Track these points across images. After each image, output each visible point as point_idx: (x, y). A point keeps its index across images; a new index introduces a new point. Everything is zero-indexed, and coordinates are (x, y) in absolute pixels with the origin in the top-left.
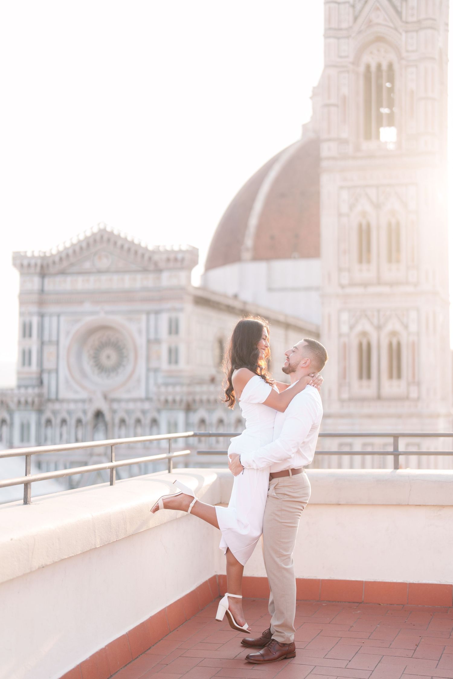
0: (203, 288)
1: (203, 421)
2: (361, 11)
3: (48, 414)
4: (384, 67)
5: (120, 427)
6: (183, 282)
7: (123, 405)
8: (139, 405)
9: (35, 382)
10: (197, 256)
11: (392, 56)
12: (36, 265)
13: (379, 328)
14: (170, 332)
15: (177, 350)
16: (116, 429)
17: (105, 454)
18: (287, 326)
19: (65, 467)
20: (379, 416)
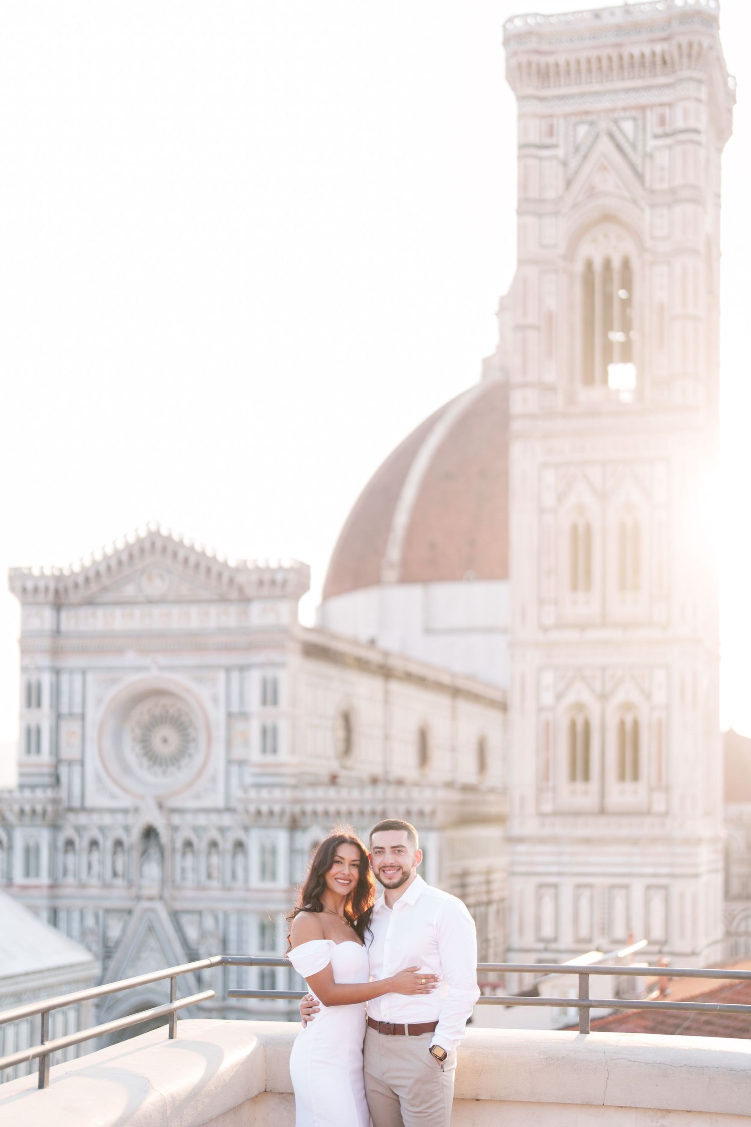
0: (320, 630)
2: (577, 172)
3: (68, 832)
4: (616, 264)
5: (184, 854)
6: (285, 619)
7: (189, 818)
8: (214, 818)
9: (47, 780)
10: (308, 577)
11: (628, 247)
12: (47, 589)
13: (604, 697)
14: (264, 702)
15: (275, 730)
16: (178, 857)
17: (161, 897)
18: (455, 692)
19: (97, 916)
20: (603, 841)
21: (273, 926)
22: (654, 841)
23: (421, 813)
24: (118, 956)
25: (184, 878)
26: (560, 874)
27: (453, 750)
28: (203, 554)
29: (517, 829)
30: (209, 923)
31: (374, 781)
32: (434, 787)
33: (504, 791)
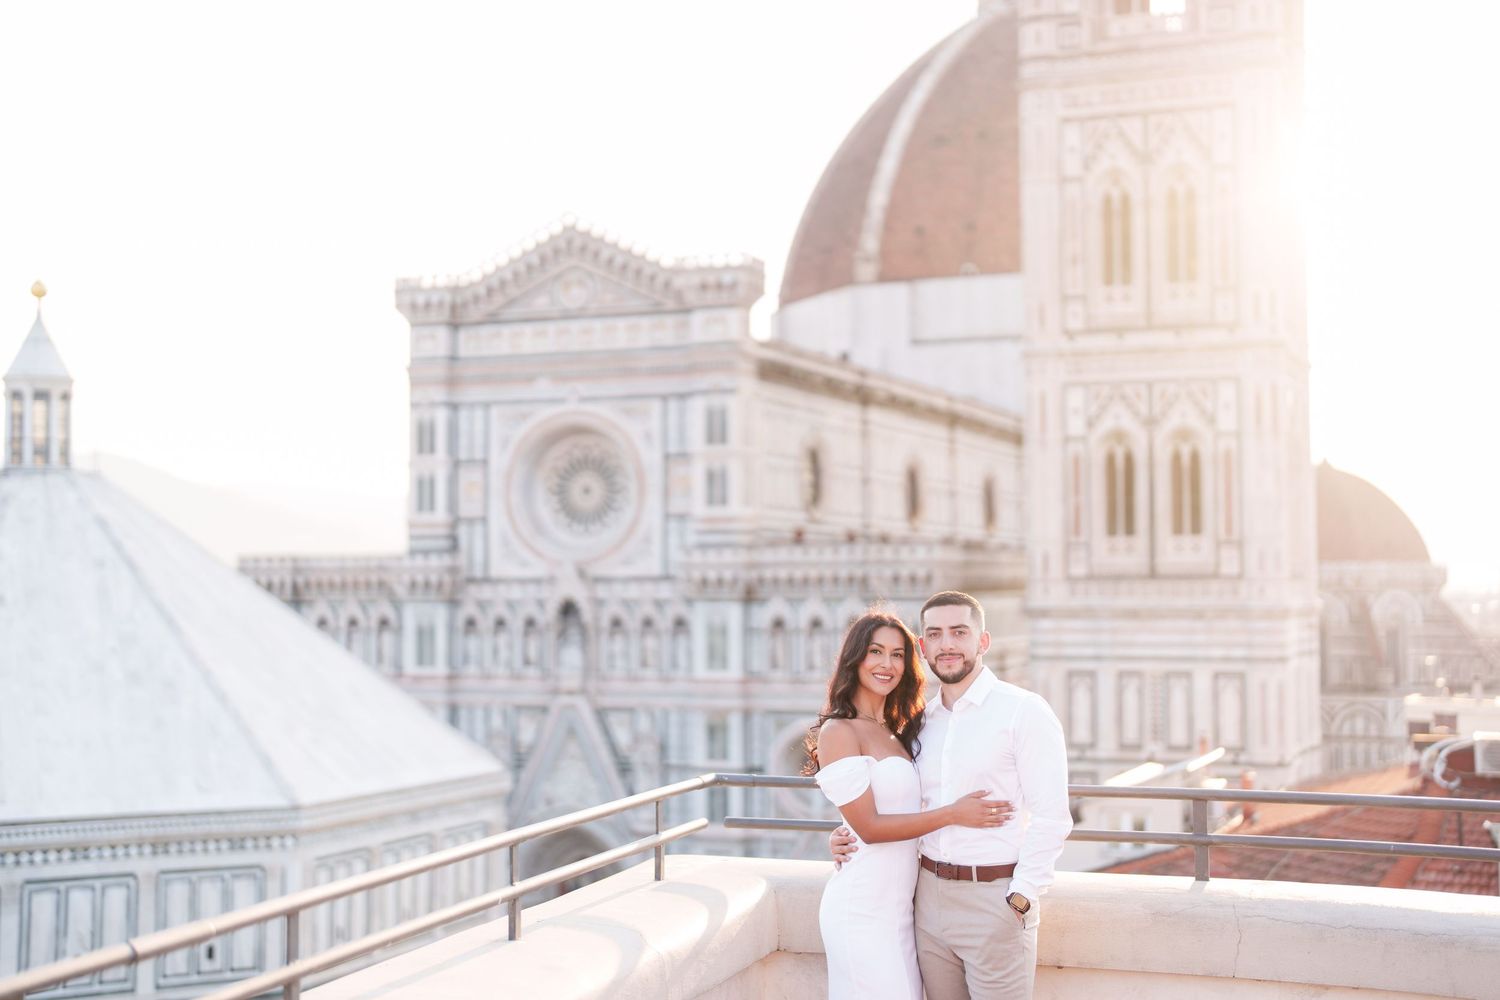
0: (777, 344)
1: (778, 624)
3: (469, 609)
6: (734, 332)
7: (619, 590)
8: (650, 590)
9: (444, 543)
10: (762, 277)
12: (441, 305)
13: (1151, 422)
14: (711, 438)
15: (724, 475)
16: (604, 638)
17: (583, 691)
18: (953, 420)
19: (505, 716)
20: (1154, 614)
21: (724, 728)
22: (1223, 613)
23: (913, 579)
24: (531, 765)
25: (612, 666)
26: (1097, 658)
27: (952, 494)
28: (629, 252)
29: (1038, 599)
30: (644, 724)
31: (851, 538)
32: (928, 544)
33: (1021, 549)
